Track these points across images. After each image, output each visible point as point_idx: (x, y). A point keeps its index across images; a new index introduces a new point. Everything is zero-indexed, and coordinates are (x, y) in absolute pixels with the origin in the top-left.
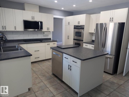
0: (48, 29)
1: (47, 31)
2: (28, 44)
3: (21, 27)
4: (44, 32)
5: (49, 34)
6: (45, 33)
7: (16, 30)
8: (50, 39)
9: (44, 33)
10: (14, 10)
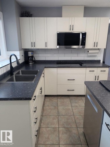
0: (96, 44)
1: (94, 48)
2: (58, 69)
3: (53, 44)
4: (88, 50)
5: (98, 53)
6: (90, 51)
7: (46, 48)
8: (99, 61)
9: (88, 52)
10: (45, 18)
